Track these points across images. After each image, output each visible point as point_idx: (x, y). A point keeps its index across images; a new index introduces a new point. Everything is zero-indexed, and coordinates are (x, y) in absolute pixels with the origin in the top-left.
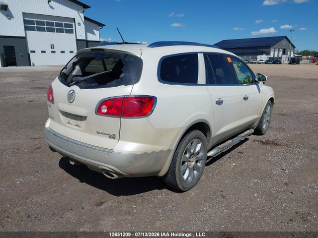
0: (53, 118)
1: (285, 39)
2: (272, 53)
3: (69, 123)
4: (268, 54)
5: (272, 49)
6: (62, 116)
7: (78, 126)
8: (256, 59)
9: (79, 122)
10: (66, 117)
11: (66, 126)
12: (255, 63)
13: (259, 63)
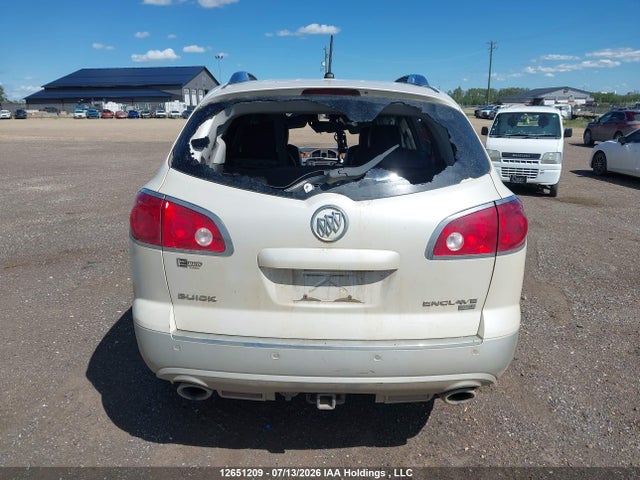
0: (212, 299)
1: (204, 72)
2: (187, 97)
3: (305, 298)
4: (181, 99)
5: (185, 90)
6: (271, 287)
7: (349, 299)
8: (164, 109)
9: (353, 290)
10: (294, 284)
11: (292, 309)
12: (164, 117)
13: (171, 117)
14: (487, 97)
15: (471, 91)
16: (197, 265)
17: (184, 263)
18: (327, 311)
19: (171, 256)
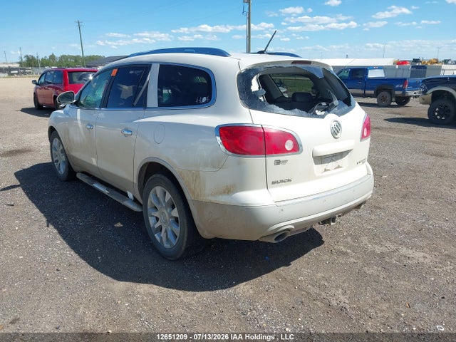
3: (326, 170)
10: (321, 164)
11: (321, 177)
14: (76, 61)
15: (63, 57)
16: (285, 162)
17: (278, 162)
18: (332, 174)
19: (271, 159)
